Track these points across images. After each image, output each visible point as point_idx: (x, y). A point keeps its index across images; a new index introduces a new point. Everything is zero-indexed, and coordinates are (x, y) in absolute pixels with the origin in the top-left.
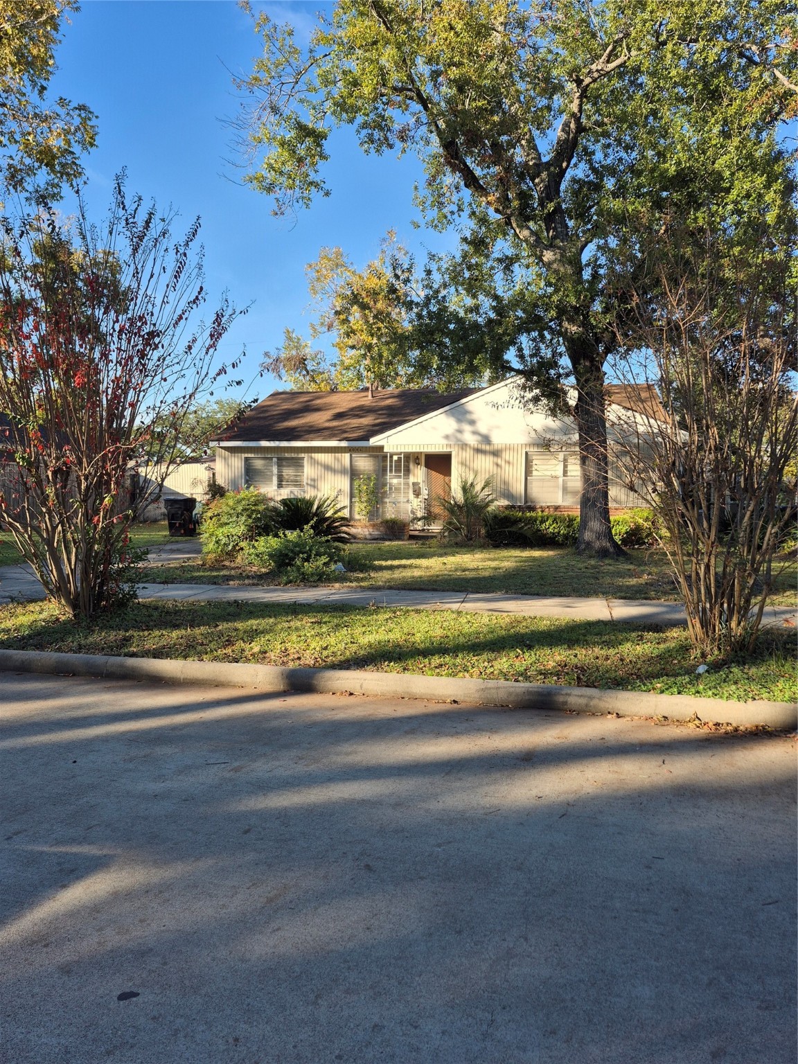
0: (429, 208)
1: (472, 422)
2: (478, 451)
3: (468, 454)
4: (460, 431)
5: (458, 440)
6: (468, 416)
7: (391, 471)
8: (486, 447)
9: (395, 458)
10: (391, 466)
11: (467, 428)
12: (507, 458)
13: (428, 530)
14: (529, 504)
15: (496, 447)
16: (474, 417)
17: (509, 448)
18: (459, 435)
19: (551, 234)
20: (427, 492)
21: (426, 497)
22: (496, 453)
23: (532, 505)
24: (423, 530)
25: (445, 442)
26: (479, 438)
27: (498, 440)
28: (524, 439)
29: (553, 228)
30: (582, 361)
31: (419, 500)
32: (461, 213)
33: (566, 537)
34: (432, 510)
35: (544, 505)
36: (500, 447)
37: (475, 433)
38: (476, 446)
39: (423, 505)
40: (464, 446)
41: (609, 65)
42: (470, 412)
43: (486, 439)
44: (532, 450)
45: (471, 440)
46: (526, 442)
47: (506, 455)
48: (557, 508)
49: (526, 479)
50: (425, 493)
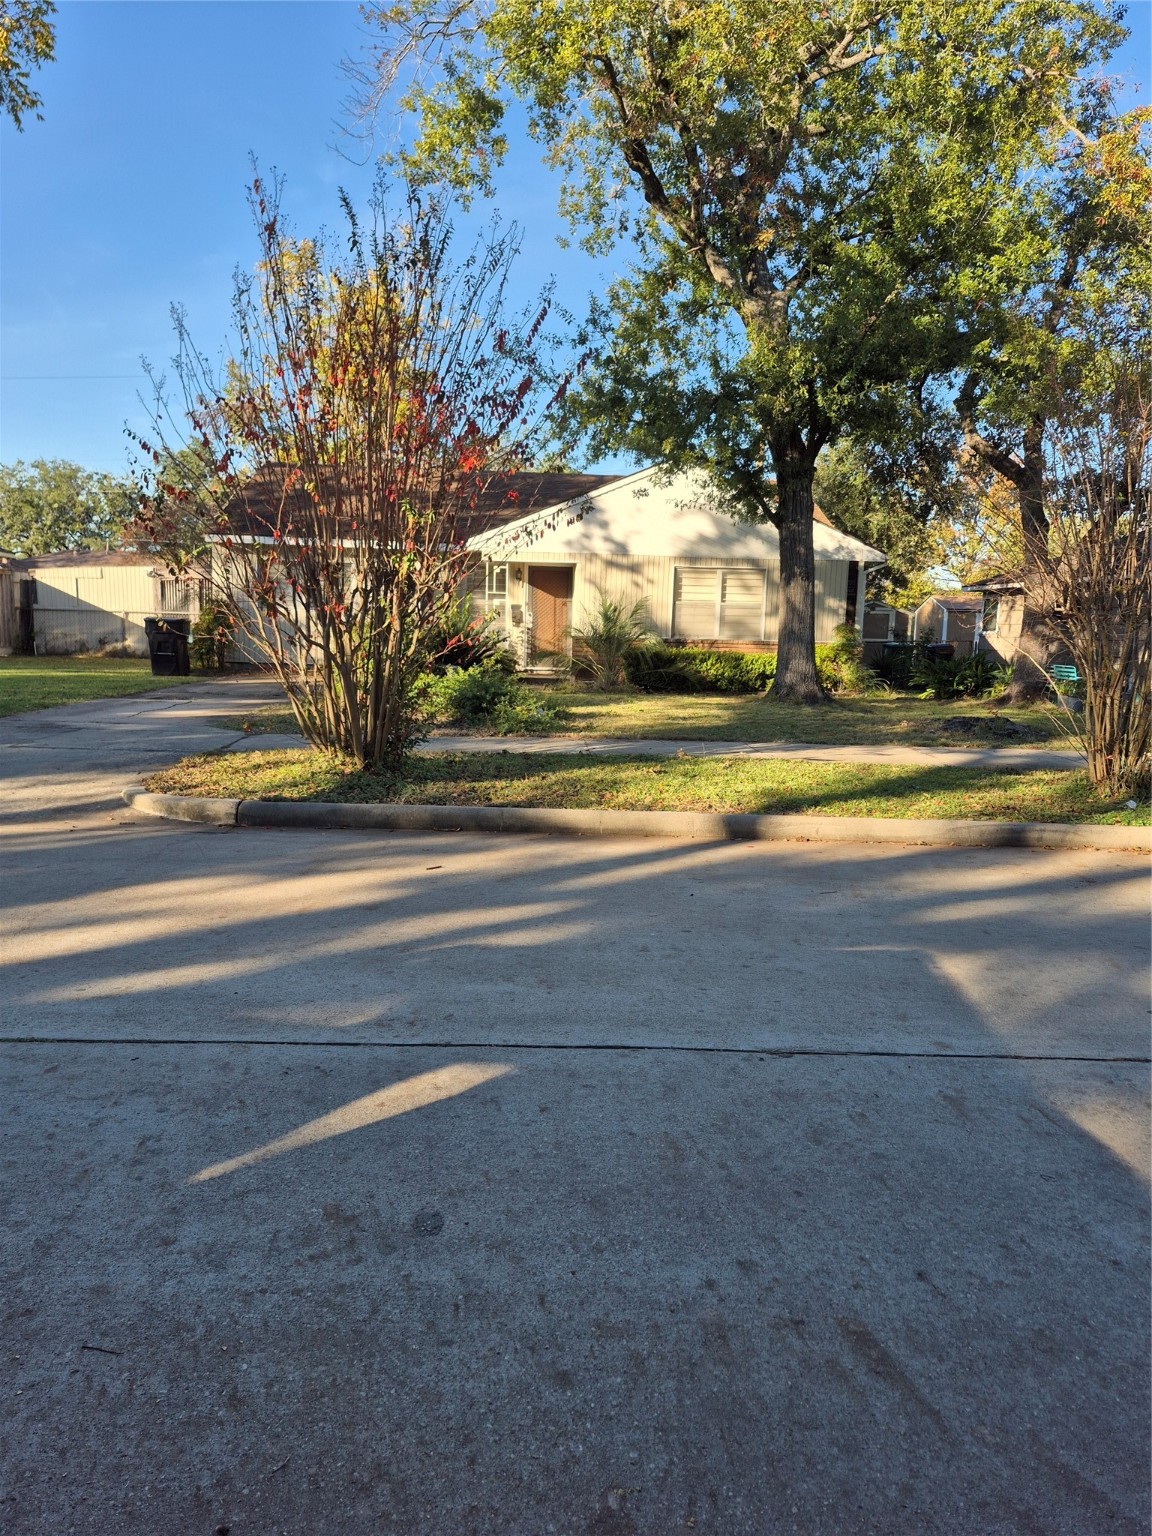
0: (582, 221)
1: (604, 525)
2: (610, 564)
3: (597, 568)
4: (587, 536)
5: (584, 548)
6: (599, 516)
7: (491, 588)
8: (621, 559)
9: (497, 570)
10: (491, 581)
11: (597, 532)
12: (650, 577)
13: (532, 671)
14: (677, 637)
15: (636, 560)
16: (606, 517)
17: (652, 562)
18: (586, 542)
19: (749, 277)
20: (531, 619)
21: (530, 626)
22: (634, 568)
23: (682, 638)
24: (526, 671)
25: (565, 550)
26: (611, 546)
27: (638, 550)
28: (672, 550)
29: (753, 270)
30: (789, 452)
31: (521, 629)
32: (624, 233)
33: (731, 681)
34: (537, 643)
35: (696, 638)
36: (641, 560)
37: (608, 539)
38: (609, 557)
39: (525, 637)
40: (592, 556)
41: (845, 60)
42: (601, 511)
43: (622, 549)
44: (682, 565)
45: (603, 549)
46: (674, 555)
47: (649, 571)
48: (713, 643)
49: (674, 604)
50: (528, 620)
